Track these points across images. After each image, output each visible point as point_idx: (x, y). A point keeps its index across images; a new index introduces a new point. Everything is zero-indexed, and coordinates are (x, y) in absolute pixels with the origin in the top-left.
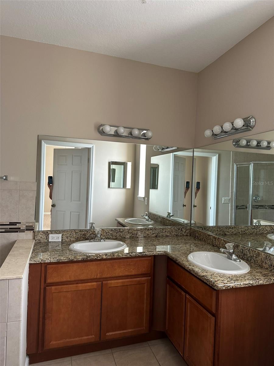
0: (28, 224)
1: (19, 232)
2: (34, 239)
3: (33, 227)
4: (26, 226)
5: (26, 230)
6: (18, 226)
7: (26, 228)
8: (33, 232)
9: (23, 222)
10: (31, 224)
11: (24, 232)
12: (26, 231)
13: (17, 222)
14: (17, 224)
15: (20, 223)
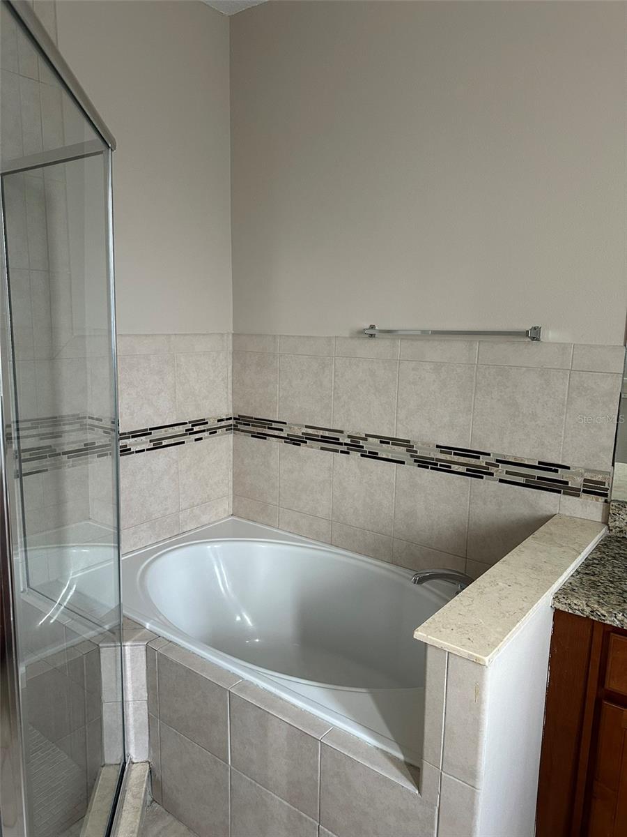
0: (591, 474)
1: (564, 494)
2: (606, 523)
3: (606, 486)
4: (585, 480)
5: (584, 491)
6: (561, 475)
7: (584, 486)
8: (606, 501)
9: (576, 467)
10: (599, 478)
11: (578, 496)
12: (584, 495)
13: (560, 463)
14: (560, 470)
15: (568, 468)
